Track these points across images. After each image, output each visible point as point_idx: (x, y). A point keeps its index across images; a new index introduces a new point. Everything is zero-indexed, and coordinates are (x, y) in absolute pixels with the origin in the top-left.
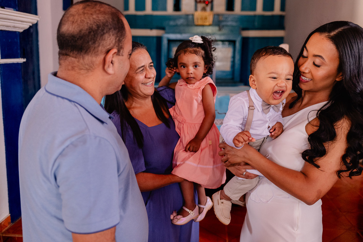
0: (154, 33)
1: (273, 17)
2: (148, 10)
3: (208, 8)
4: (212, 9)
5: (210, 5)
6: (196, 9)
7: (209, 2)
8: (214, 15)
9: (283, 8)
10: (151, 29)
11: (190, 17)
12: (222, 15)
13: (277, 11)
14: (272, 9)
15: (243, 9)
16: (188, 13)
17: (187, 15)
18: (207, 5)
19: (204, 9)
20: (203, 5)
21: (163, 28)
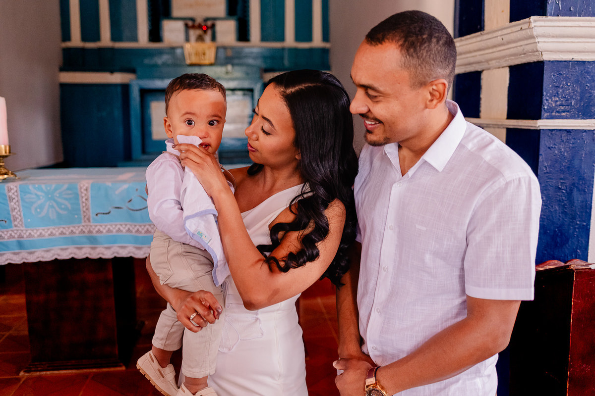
0: (117, 78)
1: (311, 50)
2: (106, 39)
3: (208, 37)
4: (214, 38)
5: (209, 32)
6: (187, 40)
7: (208, 28)
8: (218, 48)
9: (326, 37)
10: (112, 72)
11: (179, 51)
12: (232, 48)
13: (317, 41)
14: (309, 38)
15: (264, 38)
16: (174, 45)
17: (173, 49)
18: (205, 32)
19: (200, 39)
20: (199, 32)
21: (132, 71)
